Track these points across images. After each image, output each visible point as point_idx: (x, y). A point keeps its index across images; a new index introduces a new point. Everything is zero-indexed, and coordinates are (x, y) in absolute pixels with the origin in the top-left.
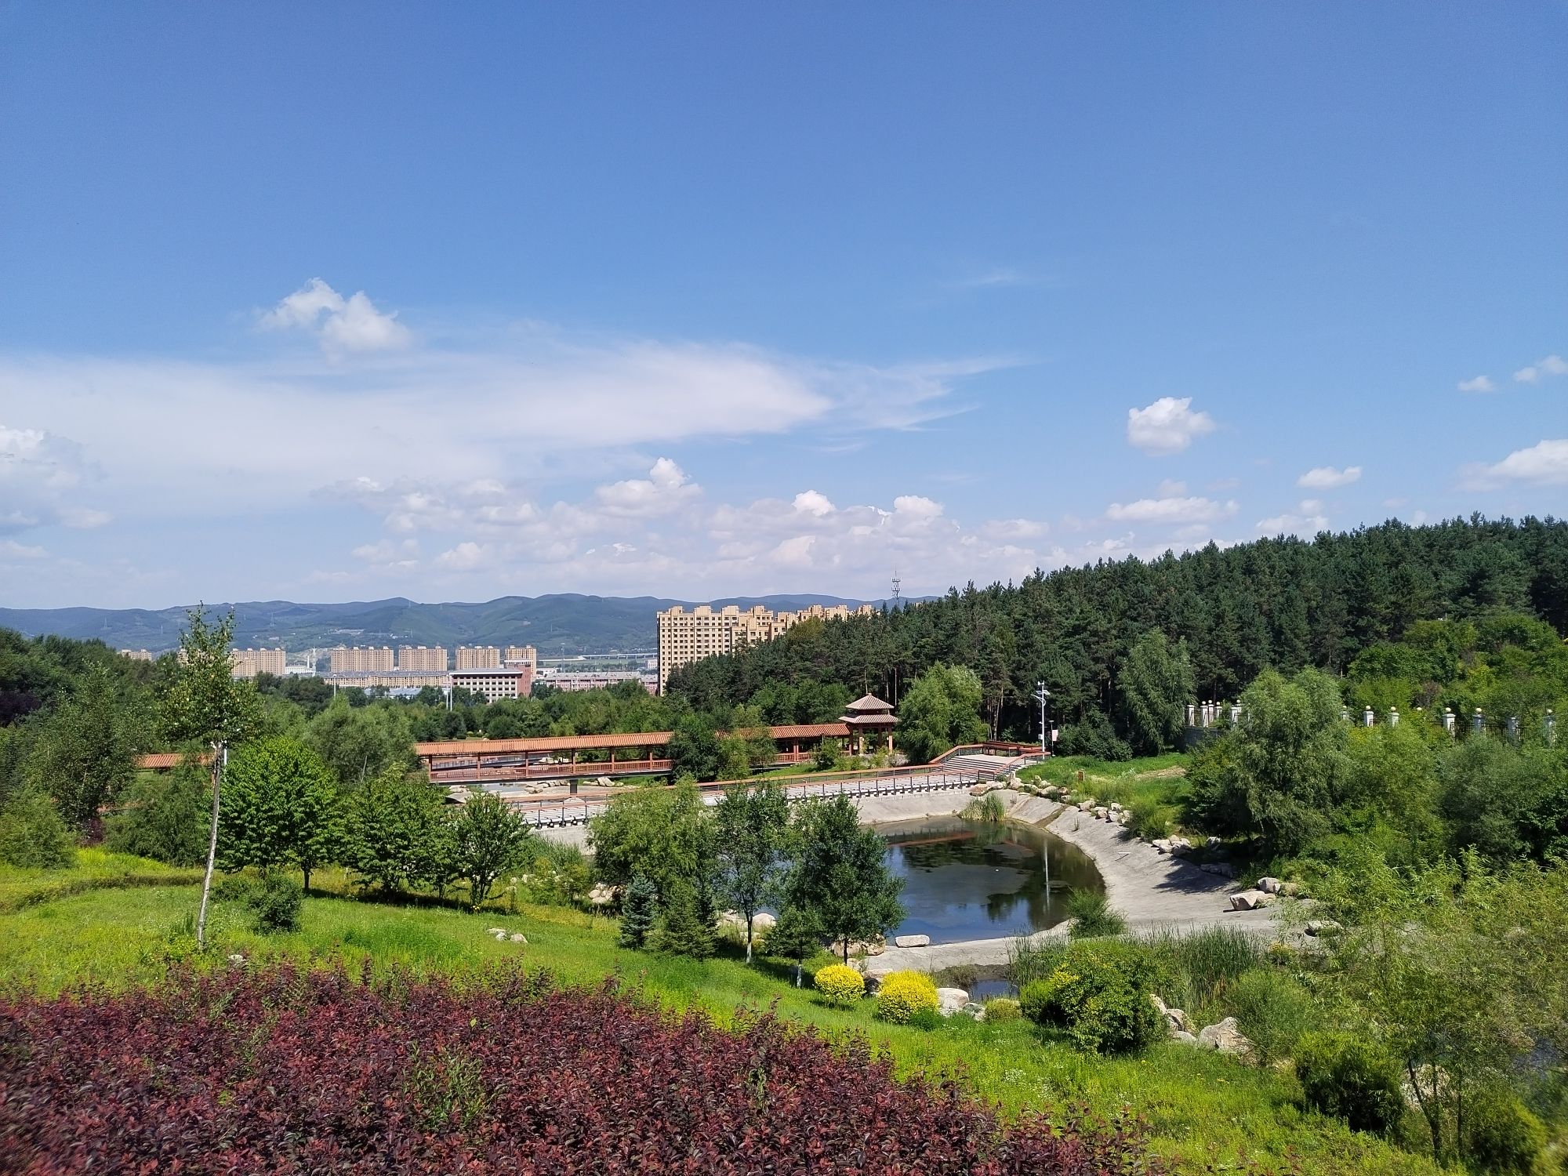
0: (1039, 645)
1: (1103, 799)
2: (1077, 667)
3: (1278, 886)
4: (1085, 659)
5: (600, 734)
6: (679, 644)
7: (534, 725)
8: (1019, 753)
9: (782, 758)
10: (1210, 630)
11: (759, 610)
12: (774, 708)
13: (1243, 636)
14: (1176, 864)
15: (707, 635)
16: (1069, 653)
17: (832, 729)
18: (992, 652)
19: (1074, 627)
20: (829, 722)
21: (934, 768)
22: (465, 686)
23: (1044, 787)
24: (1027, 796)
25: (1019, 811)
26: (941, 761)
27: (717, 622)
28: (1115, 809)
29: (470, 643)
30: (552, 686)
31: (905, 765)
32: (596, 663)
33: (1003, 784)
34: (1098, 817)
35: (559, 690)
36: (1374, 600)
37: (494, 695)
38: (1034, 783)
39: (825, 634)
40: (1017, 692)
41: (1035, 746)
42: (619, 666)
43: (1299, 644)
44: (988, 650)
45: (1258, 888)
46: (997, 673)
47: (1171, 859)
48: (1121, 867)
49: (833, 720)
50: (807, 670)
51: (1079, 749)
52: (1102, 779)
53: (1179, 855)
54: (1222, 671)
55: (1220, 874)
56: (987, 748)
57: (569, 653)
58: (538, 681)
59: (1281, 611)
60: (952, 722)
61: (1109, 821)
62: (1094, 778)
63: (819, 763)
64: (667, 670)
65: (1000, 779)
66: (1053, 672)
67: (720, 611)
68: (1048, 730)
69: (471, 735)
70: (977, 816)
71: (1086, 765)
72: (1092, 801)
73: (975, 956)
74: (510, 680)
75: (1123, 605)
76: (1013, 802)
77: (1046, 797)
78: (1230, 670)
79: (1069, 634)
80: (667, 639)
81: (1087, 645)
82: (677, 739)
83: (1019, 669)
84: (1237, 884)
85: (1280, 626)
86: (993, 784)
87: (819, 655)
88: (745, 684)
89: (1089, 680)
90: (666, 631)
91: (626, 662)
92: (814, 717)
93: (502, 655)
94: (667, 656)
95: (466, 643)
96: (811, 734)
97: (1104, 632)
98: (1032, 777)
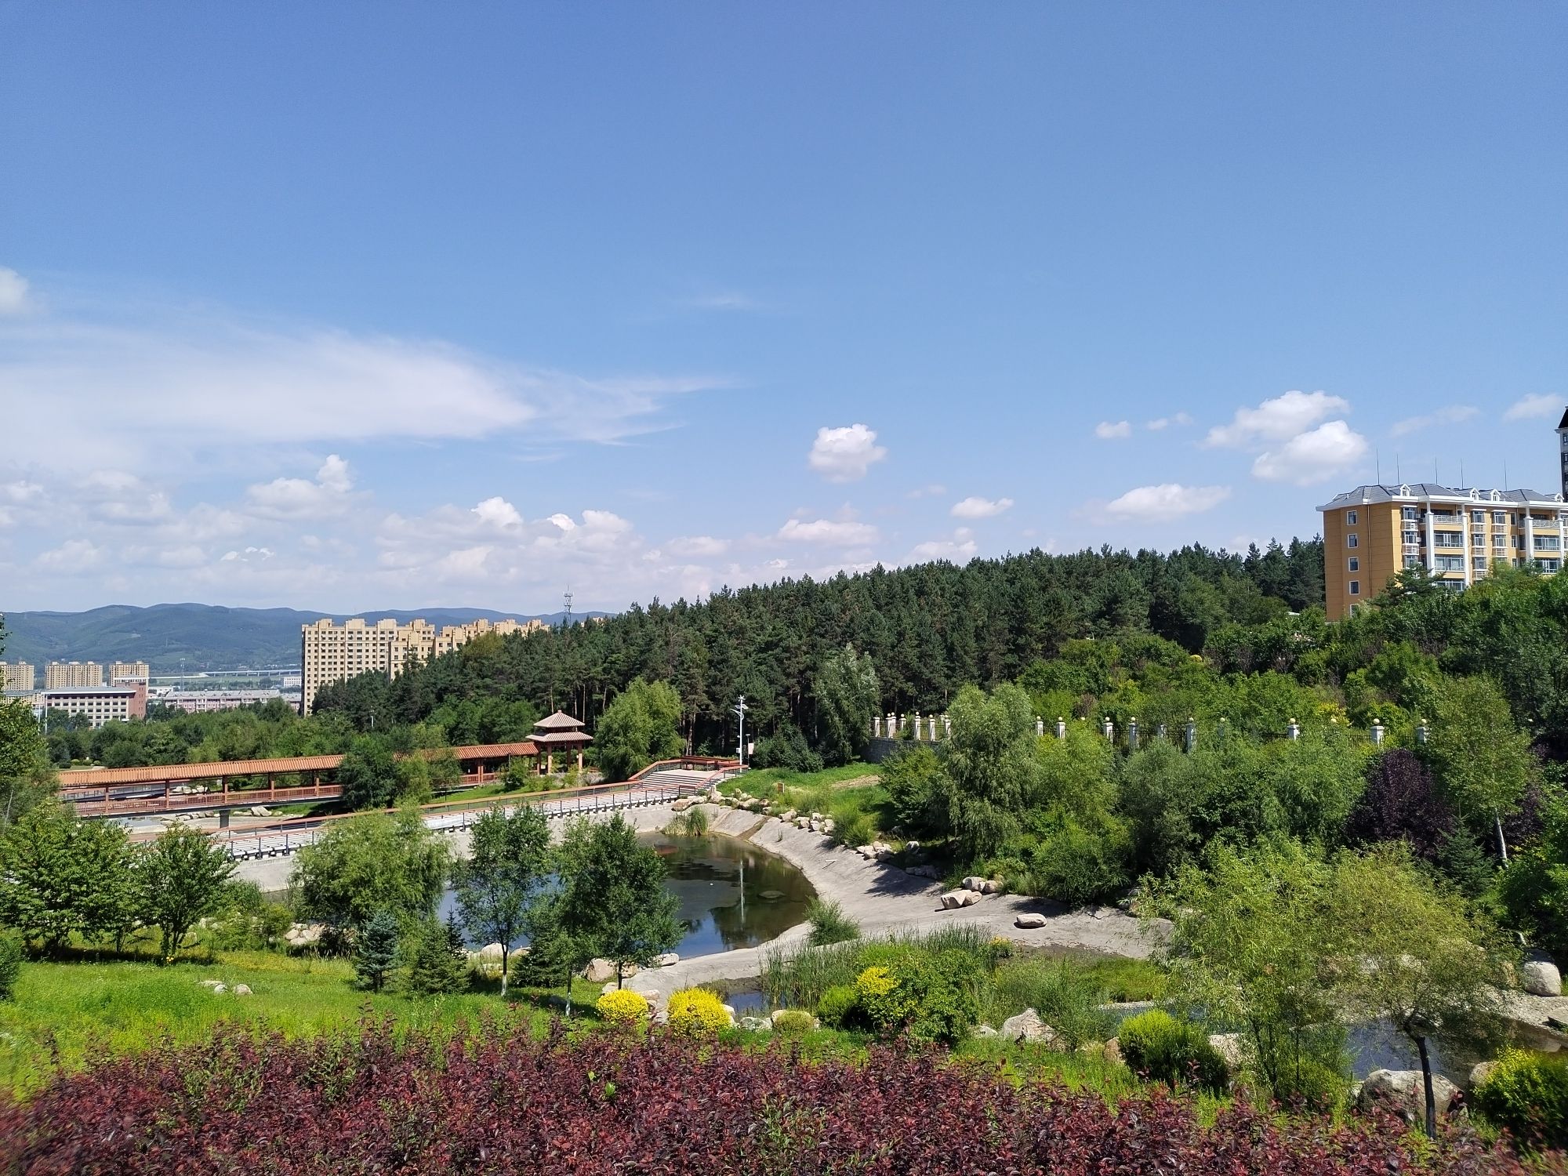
0: (734, 661)
1: (804, 811)
2: (771, 682)
3: (983, 885)
4: (777, 674)
5: (249, 759)
6: (327, 660)
7: (165, 750)
8: (716, 767)
9: (466, 779)
10: (893, 647)
11: (419, 624)
12: (456, 728)
13: (921, 652)
14: (882, 869)
15: (359, 651)
16: (763, 668)
17: (518, 748)
18: (689, 667)
19: (767, 643)
20: (515, 741)
21: (634, 785)
22: (61, 707)
23: (745, 800)
24: (729, 809)
25: (721, 824)
26: (641, 777)
27: (371, 636)
28: (816, 819)
29: (65, 657)
30: (172, 707)
31: (600, 783)
32: (221, 680)
33: (704, 798)
34: (801, 827)
35: (182, 711)
36: (1031, 621)
37: (98, 717)
38: (735, 797)
39: (506, 650)
40: (712, 706)
41: (732, 760)
42: (249, 684)
43: (969, 661)
44: (686, 666)
45: (964, 887)
46: (693, 689)
47: (876, 864)
48: (829, 874)
49: (519, 739)
50: (487, 687)
51: (774, 762)
52: (799, 789)
53: (884, 860)
54: (904, 685)
55: (925, 876)
56: (686, 762)
57: (189, 669)
58: (150, 701)
59: (953, 630)
60: (652, 738)
61: (812, 830)
62: (792, 789)
63: (507, 784)
64: (312, 688)
65: (702, 794)
66: (750, 686)
67: (375, 624)
68: (745, 743)
69: (76, 764)
70: (682, 831)
71: (782, 777)
72: (792, 812)
73: (724, 970)
74: (119, 700)
75: (811, 623)
76: (715, 816)
77: (747, 809)
78: (910, 684)
79: (762, 650)
80: (313, 654)
81: (780, 661)
82: (349, 762)
83: (715, 684)
84: (941, 885)
85: (952, 643)
86: (694, 798)
87: (501, 672)
88: (416, 702)
89: (781, 695)
90: (313, 645)
91: (258, 680)
92: (499, 737)
93: (106, 671)
94: (313, 673)
95: (58, 658)
96: (497, 754)
97: (795, 648)
98: (732, 790)
